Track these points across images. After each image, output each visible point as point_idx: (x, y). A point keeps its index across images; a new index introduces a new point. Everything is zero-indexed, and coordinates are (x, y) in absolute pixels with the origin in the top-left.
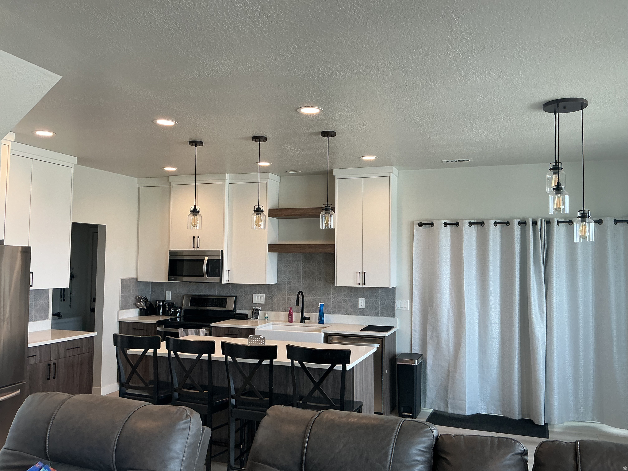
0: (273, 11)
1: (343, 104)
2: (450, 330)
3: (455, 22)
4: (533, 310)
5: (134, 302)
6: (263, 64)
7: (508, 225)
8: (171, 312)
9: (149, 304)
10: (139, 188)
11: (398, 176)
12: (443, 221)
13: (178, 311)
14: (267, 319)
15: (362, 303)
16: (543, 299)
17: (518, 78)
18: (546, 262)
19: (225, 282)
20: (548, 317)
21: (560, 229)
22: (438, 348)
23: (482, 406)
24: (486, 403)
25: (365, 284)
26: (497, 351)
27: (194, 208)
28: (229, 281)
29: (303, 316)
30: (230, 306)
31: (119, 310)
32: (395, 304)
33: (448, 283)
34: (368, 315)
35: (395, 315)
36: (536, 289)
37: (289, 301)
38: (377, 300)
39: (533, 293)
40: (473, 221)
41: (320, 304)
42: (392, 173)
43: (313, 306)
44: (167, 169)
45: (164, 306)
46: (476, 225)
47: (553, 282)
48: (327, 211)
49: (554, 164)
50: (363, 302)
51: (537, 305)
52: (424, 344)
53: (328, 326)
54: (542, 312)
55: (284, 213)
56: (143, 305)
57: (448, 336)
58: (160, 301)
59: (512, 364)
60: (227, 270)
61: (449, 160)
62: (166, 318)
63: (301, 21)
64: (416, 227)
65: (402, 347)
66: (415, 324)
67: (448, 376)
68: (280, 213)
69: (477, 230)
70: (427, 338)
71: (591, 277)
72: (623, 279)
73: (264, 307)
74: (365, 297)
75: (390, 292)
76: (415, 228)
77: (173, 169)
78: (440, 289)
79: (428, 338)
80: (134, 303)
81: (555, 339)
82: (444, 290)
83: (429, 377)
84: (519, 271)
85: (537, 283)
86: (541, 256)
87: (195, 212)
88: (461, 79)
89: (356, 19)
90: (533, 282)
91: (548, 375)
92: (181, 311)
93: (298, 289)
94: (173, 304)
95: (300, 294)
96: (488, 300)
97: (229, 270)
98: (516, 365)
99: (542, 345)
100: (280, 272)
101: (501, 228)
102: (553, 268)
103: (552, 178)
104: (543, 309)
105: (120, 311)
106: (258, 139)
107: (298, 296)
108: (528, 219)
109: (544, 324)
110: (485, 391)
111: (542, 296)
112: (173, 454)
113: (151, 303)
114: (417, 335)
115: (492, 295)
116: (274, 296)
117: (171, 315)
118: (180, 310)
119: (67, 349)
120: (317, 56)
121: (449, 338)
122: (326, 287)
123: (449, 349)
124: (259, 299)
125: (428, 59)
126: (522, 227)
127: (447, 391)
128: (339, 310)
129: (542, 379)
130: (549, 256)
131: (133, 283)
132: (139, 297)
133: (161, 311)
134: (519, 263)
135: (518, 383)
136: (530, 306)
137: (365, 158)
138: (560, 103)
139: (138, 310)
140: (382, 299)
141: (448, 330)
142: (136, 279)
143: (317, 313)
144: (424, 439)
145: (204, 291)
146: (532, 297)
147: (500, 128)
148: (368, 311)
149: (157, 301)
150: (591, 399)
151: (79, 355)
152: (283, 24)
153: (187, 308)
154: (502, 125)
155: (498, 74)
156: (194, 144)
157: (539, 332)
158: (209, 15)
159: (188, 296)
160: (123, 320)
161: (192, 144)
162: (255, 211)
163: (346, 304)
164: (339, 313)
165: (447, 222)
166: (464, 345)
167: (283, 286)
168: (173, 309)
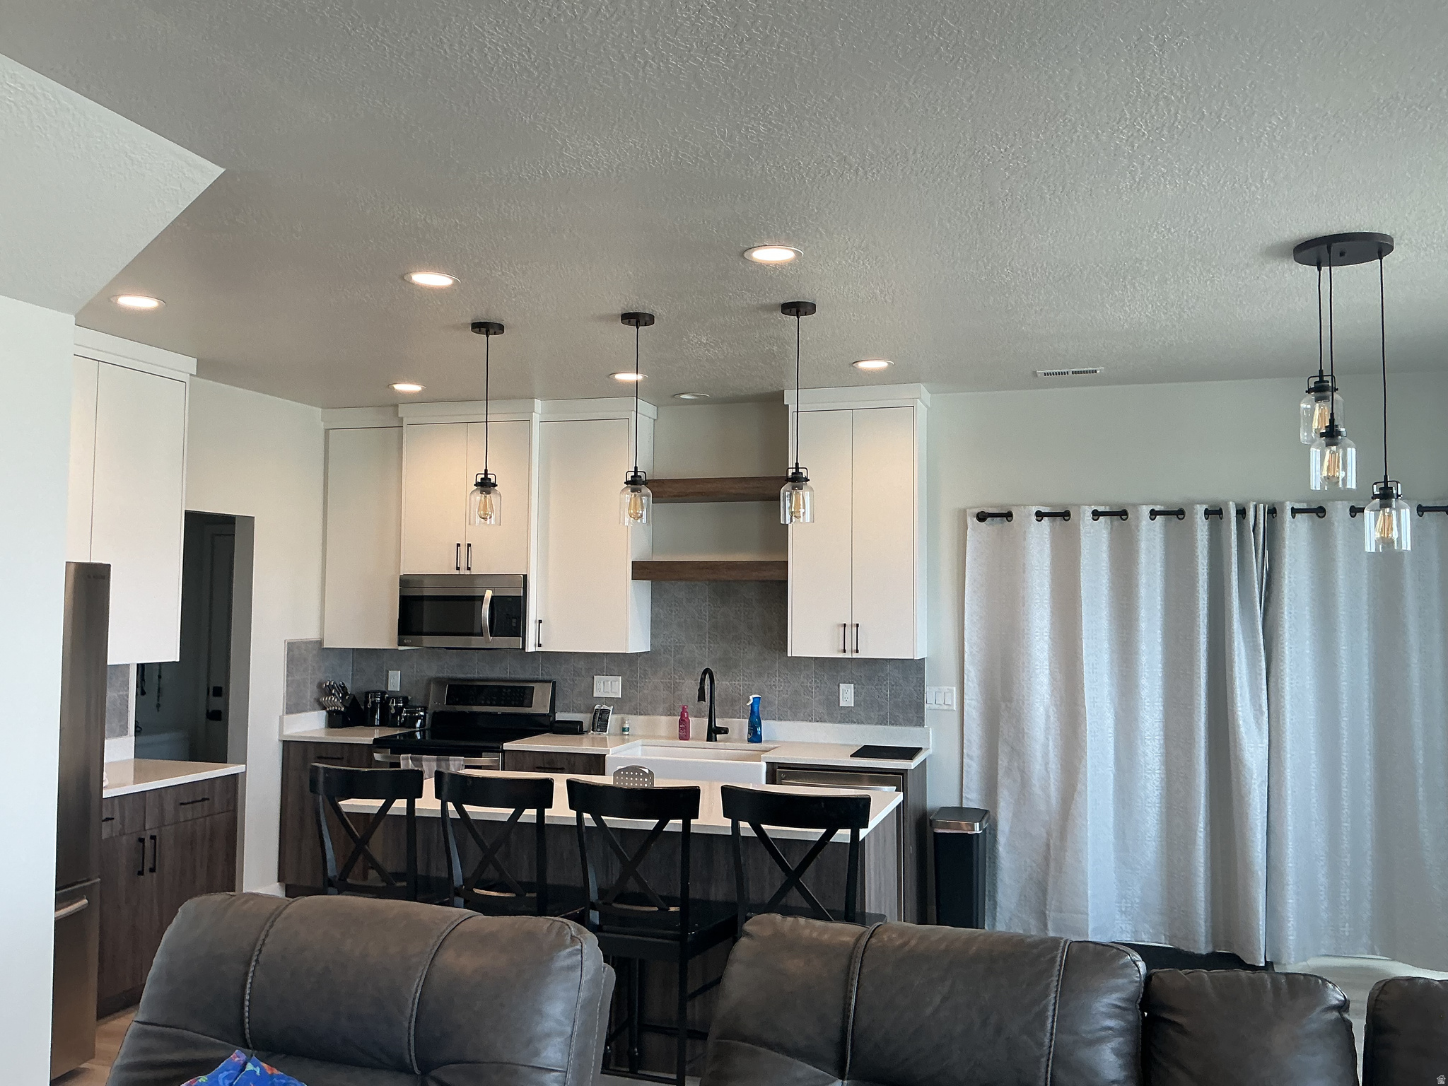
0: (757, 29)
1: (852, 240)
2: (1052, 755)
3: (1155, 62)
4: (1240, 709)
5: (315, 696)
6: (698, 149)
7: (1181, 516)
8: (401, 718)
9: (350, 701)
10: (327, 431)
11: (929, 406)
12: (1035, 509)
13: (419, 717)
14: (627, 733)
15: (847, 694)
16: (1261, 684)
17: (1256, 187)
18: (1267, 600)
19: (531, 648)
20: (1272, 723)
21: (1296, 526)
22: (1024, 795)
23: (1123, 926)
24: (1132, 918)
25: (857, 652)
26: (1158, 801)
27: (483, 476)
28: (540, 645)
29: (713, 726)
30: (540, 704)
31: (283, 715)
32: (924, 696)
33: (1046, 647)
34: (862, 723)
35: (924, 721)
36: (1244, 661)
37: (679, 692)
38: (884, 687)
39: (1240, 669)
40: (1101, 509)
41: (751, 697)
42: (920, 398)
43: (733, 702)
44: (401, 387)
45: (385, 705)
46: (1108, 518)
47: (1282, 644)
48: (797, 484)
49: (1318, 379)
50: (851, 691)
51: (1247, 696)
52: (990, 787)
53: (773, 749)
54: (1258, 713)
55: (670, 490)
56: (336, 703)
57: (1046, 769)
58: (375, 692)
59: (1190, 828)
60: (536, 621)
61: (1051, 371)
62: (389, 732)
63: (813, 53)
64: (972, 521)
65: (940, 795)
66: (969, 741)
67: (1047, 859)
68: (661, 490)
69: (1111, 528)
70: (997, 774)
71: (1365, 634)
72: (1437, 637)
73: (621, 705)
74: (855, 682)
75: (913, 669)
76: (969, 525)
77: (414, 388)
78: (1029, 663)
79: (1001, 772)
80: (315, 699)
81: (1289, 773)
82: (1037, 665)
83: (1002, 862)
84: (1206, 621)
85: (1246, 647)
86: (1256, 586)
87: (485, 485)
88: (1131, 187)
89: (938, 50)
90: (1239, 644)
91: (1272, 853)
92: (425, 716)
93: (701, 663)
94: (405, 700)
95: (707, 676)
96: (1137, 686)
97: (540, 621)
98: (1201, 832)
99: (1260, 786)
100: (657, 625)
101: (1166, 525)
102: (1283, 613)
103: (1313, 410)
104: (1260, 706)
105: (286, 717)
106: (634, 318)
107: (703, 680)
108: (1226, 504)
109: (1262, 738)
110: (1130, 892)
111: (1258, 676)
112: (549, 1025)
113: (354, 699)
114: (974, 768)
115: (1145, 675)
116: (644, 680)
117: (402, 725)
118: (422, 713)
119: (182, 804)
120: (827, 130)
121: (1048, 772)
122: (765, 659)
123: (1049, 796)
124: (608, 687)
125: (1072, 141)
126: (1211, 522)
127: (1044, 892)
128: (793, 711)
129: (1261, 862)
130: (1274, 587)
131: (315, 652)
132: (326, 683)
133: (378, 716)
134: (1206, 603)
135: (1205, 871)
136: (1233, 699)
137: (863, 365)
138: (1334, 244)
139: (324, 712)
140: (893, 685)
141: (1046, 754)
142: (320, 642)
143: (744, 718)
144: (1120, 981)
145: (479, 670)
146: (1237, 679)
147: (1185, 297)
148: (861, 713)
149: (367, 693)
150: (1366, 905)
151: (208, 818)
152: (771, 60)
153: (438, 710)
154: (1191, 291)
155: (1217, 177)
156: (484, 330)
157: (1252, 757)
158: (611, 35)
159: (440, 682)
160: (292, 736)
161: (480, 330)
162: (627, 483)
163: (812, 697)
164: (795, 718)
165: (1044, 509)
166: (1083, 788)
167: (664, 658)
168: (406, 712)
